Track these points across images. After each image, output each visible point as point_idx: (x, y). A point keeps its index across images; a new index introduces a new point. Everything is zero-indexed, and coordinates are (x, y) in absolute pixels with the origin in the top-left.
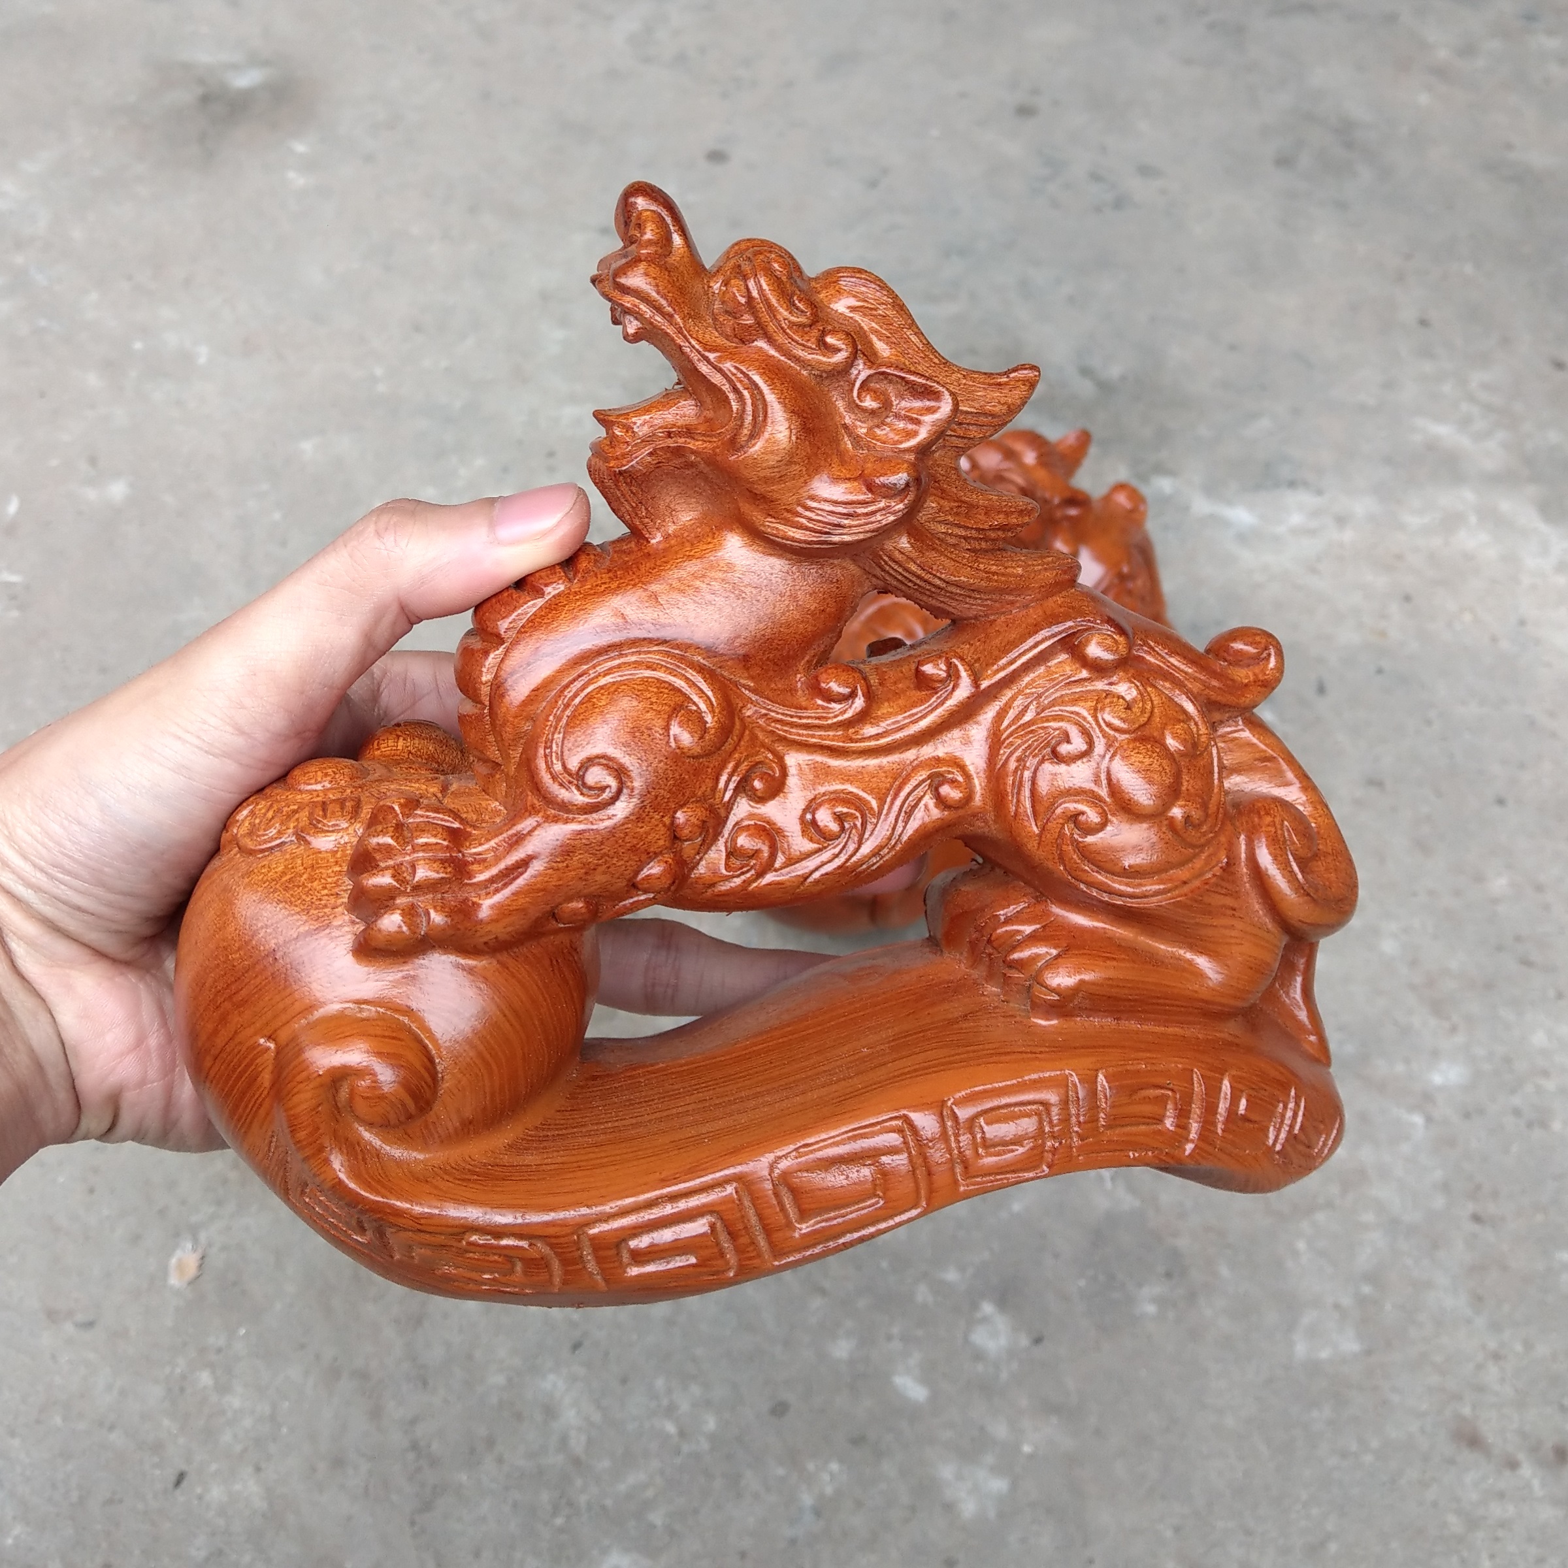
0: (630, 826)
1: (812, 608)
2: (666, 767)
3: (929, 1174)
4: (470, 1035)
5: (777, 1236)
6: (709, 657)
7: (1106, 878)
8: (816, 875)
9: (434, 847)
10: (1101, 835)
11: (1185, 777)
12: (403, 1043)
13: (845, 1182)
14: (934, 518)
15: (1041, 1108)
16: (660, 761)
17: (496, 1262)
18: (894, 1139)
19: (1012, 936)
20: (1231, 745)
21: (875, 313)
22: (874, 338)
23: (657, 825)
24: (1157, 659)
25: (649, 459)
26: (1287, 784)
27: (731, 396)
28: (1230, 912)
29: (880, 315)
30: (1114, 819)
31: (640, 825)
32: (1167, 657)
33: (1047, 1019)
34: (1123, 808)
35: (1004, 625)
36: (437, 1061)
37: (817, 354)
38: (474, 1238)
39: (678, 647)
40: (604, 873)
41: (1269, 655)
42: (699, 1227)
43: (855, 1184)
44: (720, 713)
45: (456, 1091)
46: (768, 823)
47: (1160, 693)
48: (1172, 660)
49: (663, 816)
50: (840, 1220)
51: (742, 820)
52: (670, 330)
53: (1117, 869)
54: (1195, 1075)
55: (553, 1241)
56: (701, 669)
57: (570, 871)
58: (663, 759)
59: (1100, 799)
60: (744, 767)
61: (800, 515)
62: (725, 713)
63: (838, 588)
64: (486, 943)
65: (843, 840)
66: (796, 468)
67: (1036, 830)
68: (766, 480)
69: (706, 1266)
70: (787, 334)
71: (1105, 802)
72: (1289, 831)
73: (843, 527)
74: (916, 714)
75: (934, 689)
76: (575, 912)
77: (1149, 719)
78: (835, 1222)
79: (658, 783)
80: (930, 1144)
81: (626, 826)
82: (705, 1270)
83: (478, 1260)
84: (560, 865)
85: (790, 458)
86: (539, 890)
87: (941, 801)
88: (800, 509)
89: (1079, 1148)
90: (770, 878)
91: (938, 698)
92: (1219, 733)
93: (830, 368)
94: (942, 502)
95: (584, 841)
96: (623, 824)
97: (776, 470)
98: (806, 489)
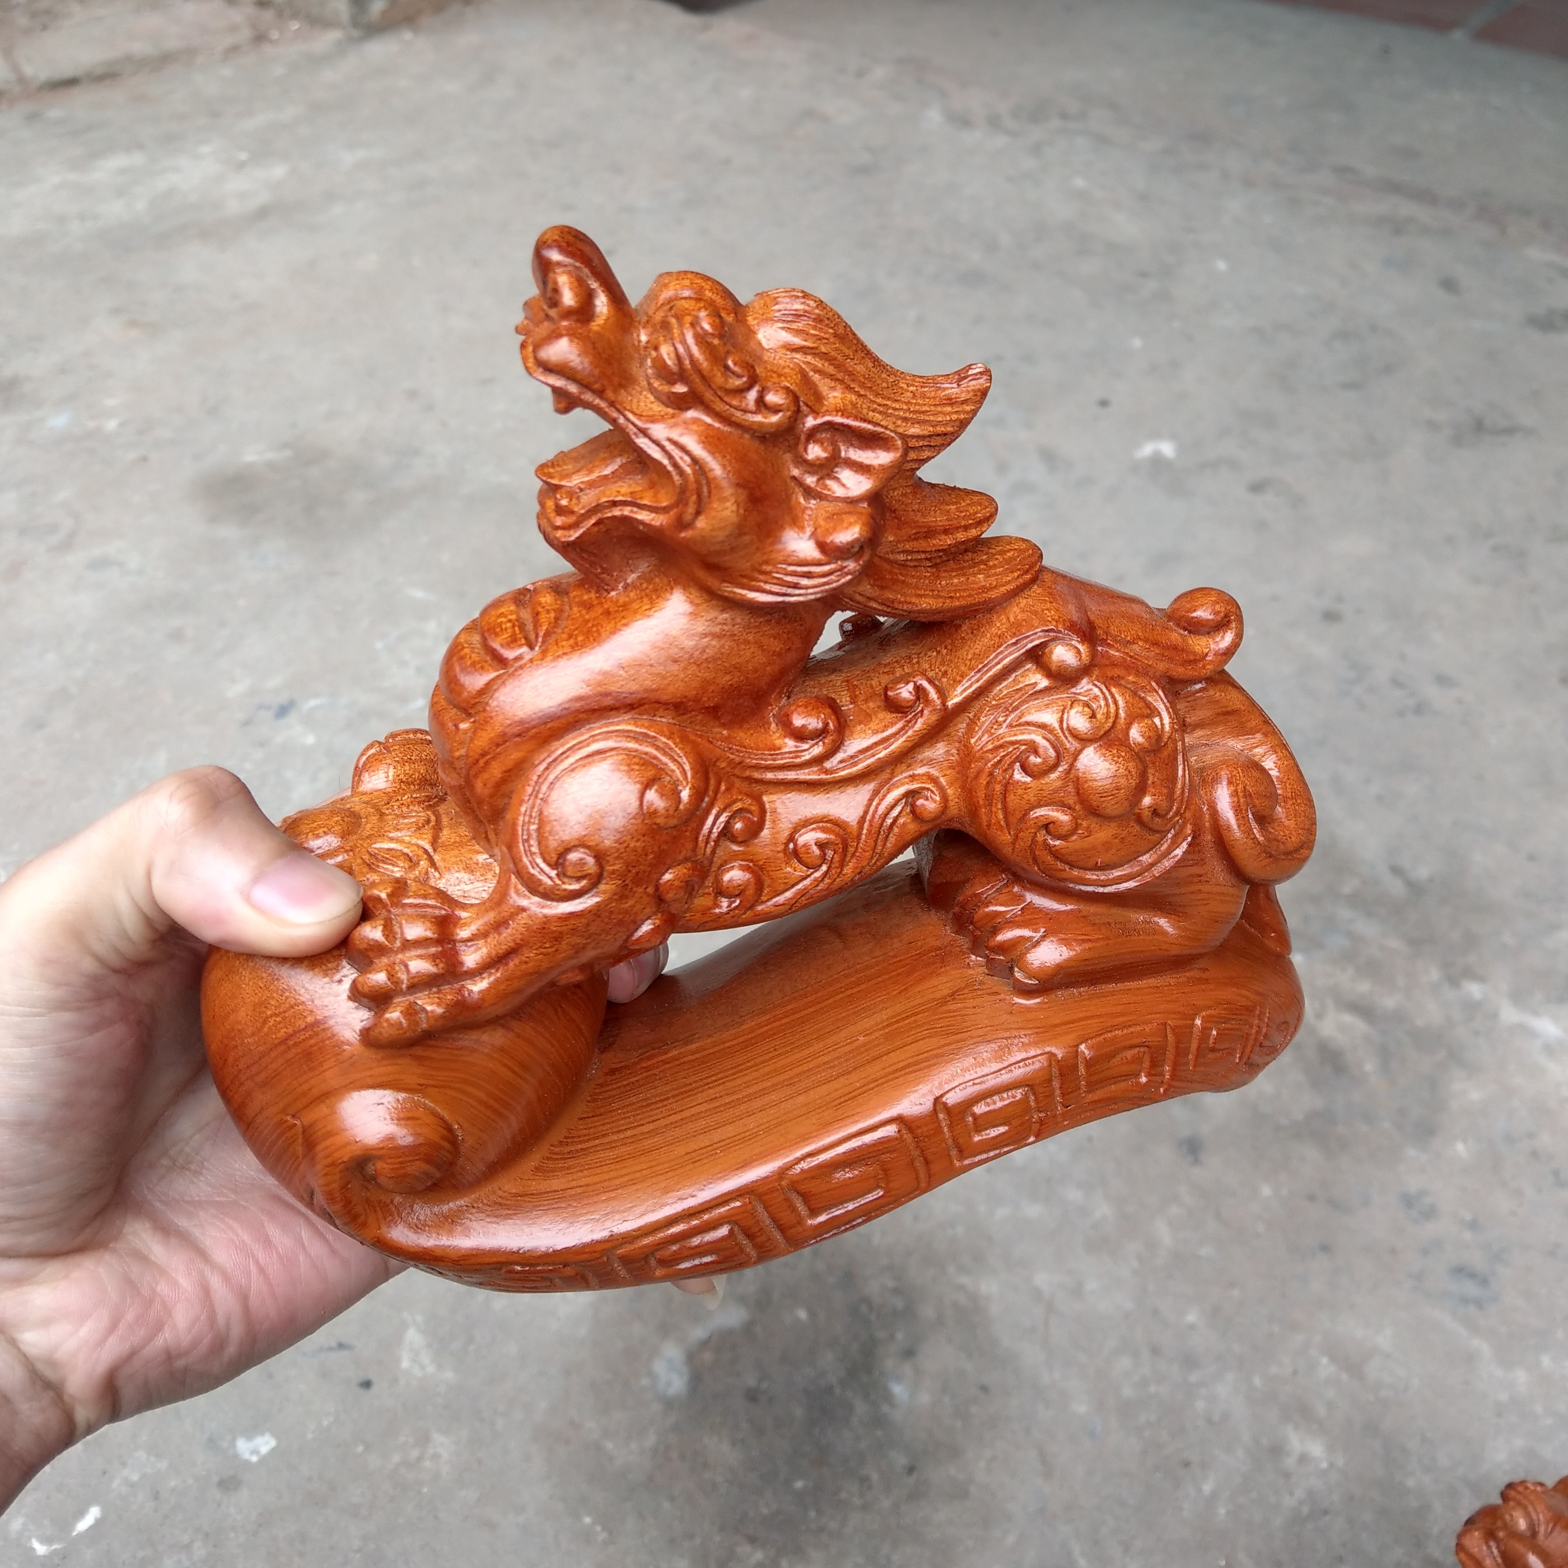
0: (614, 905)
1: (778, 649)
2: (643, 845)
3: (927, 1163)
5: (791, 1230)
11: (1151, 771)
12: (420, 1122)
15: (1026, 1089)
16: (638, 840)
19: (993, 919)
23: (641, 897)
27: (674, 473)
28: (1196, 879)
33: (1028, 1000)
35: (969, 632)
36: (456, 1128)
42: (720, 1232)
45: (477, 1146)
49: (646, 888)
54: (1168, 1027)
58: (640, 837)
63: (801, 625)
66: (746, 539)
69: (728, 1260)
77: (1114, 722)
79: (638, 861)
80: (926, 1139)
84: (550, 950)
85: (740, 529)
86: (531, 974)
89: (1063, 1114)
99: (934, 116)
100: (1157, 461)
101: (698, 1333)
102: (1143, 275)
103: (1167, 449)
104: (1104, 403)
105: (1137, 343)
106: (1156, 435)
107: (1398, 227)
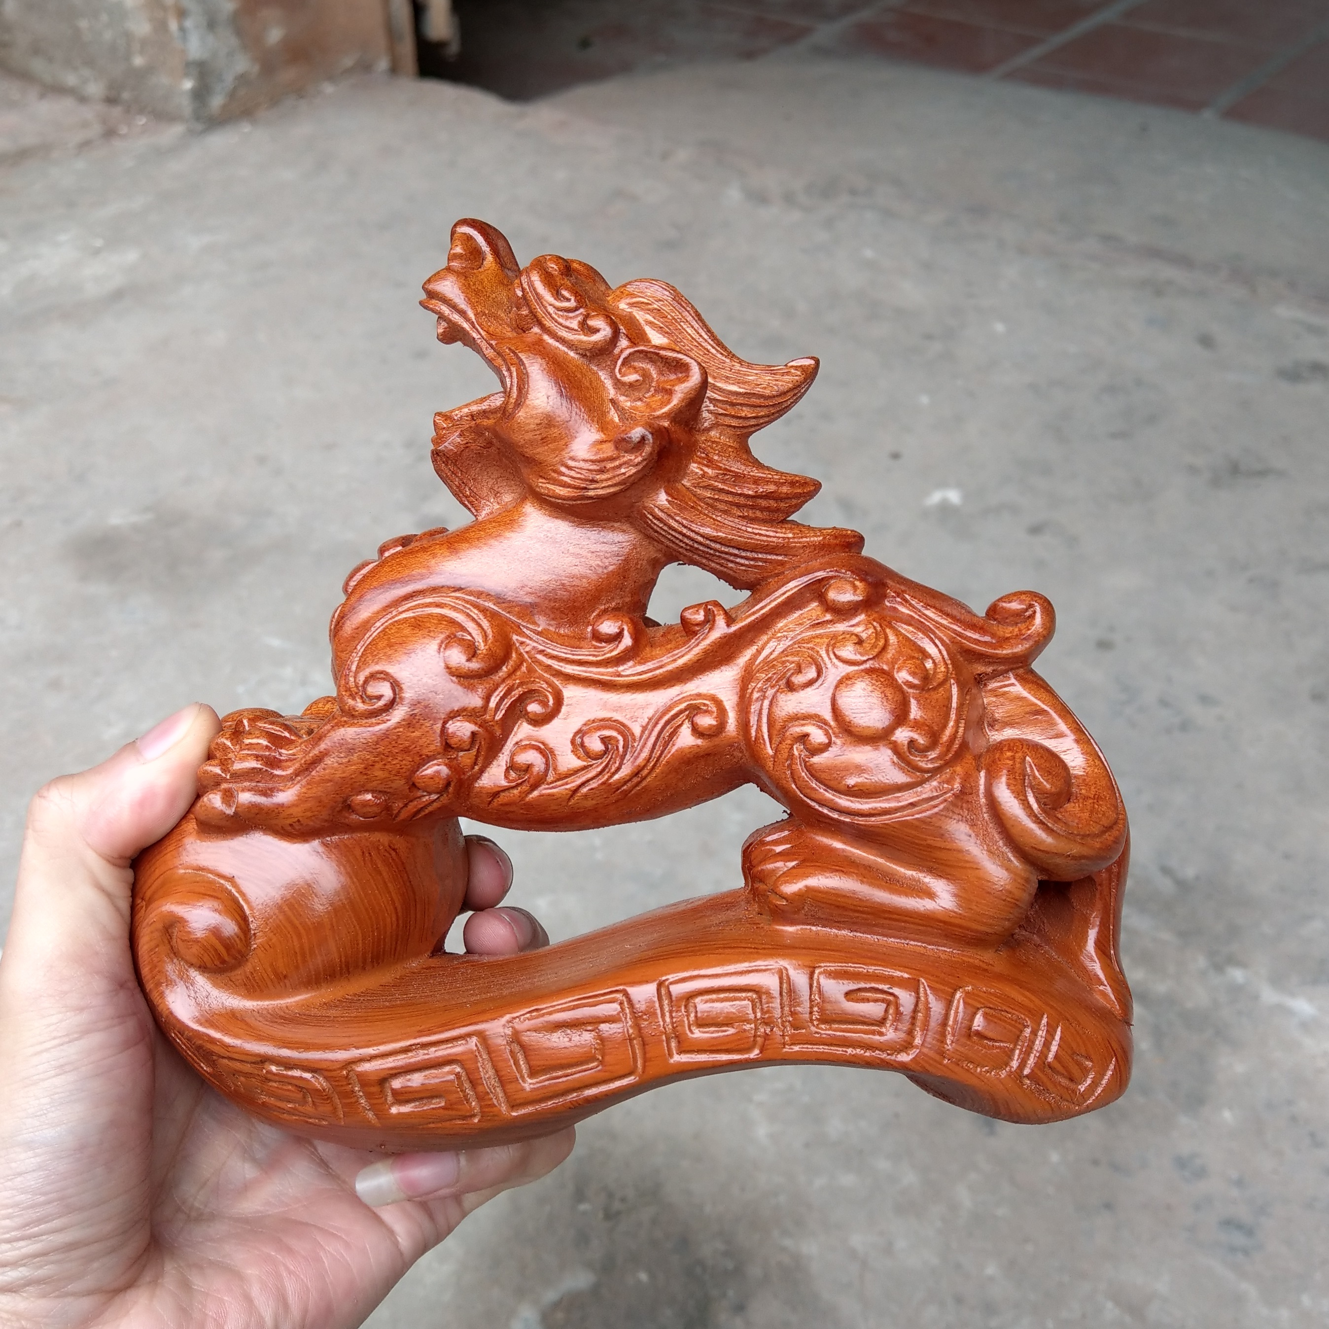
0: (401, 730)
3: (644, 1044)
4: (279, 901)
5: (510, 1087)
6: (499, 603)
7: (834, 795)
8: (585, 790)
9: (255, 746)
10: (825, 755)
11: (913, 707)
13: (568, 1044)
14: (698, 484)
15: (754, 996)
17: (289, 1090)
18: (612, 1009)
20: (1001, 700)
21: (650, 307)
22: (648, 330)
23: (428, 732)
24: (910, 610)
25: (459, 440)
26: (1060, 735)
29: (656, 309)
30: (838, 741)
31: (411, 729)
32: (923, 609)
33: (786, 926)
34: (846, 730)
36: (250, 920)
37: (579, 334)
38: (274, 1068)
39: (471, 593)
40: (383, 770)
41: (1035, 612)
42: (447, 1073)
43: (576, 1046)
44: (492, 643)
45: (267, 947)
46: (543, 743)
47: (898, 633)
48: (928, 612)
49: (432, 725)
50: (564, 1079)
51: (521, 741)
52: (466, 326)
53: (842, 787)
54: (921, 986)
55: (326, 1073)
56: (484, 611)
57: (352, 765)
59: (825, 723)
60: (516, 693)
61: (564, 474)
62: (498, 644)
64: (291, 825)
65: (605, 760)
66: (555, 431)
67: (770, 752)
68: (531, 442)
69: (452, 1109)
70: (553, 318)
71: (830, 726)
72: (1031, 766)
73: (596, 482)
74: (677, 654)
75: (694, 632)
76: (366, 804)
77: (879, 653)
78: (560, 1080)
80: (645, 1017)
81: (398, 730)
82: (453, 1113)
83: (277, 1088)
86: (328, 781)
87: (697, 731)
88: (563, 469)
89: (792, 1037)
90: (543, 790)
91: (697, 639)
92: (989, 688)
93: (590, 346)
94: (706, 469)
95: (362, 740)
96: (395, 728)
97: (538, 432)
98: (567, 451)
99: (734, 194)
100: (945, 509)
101: (550, 1296)
102: (929, 337)
103: (954, 496)
104: (896, 456)
105: (925, 400)
106: (943, 484)
107: (1158, 289)
